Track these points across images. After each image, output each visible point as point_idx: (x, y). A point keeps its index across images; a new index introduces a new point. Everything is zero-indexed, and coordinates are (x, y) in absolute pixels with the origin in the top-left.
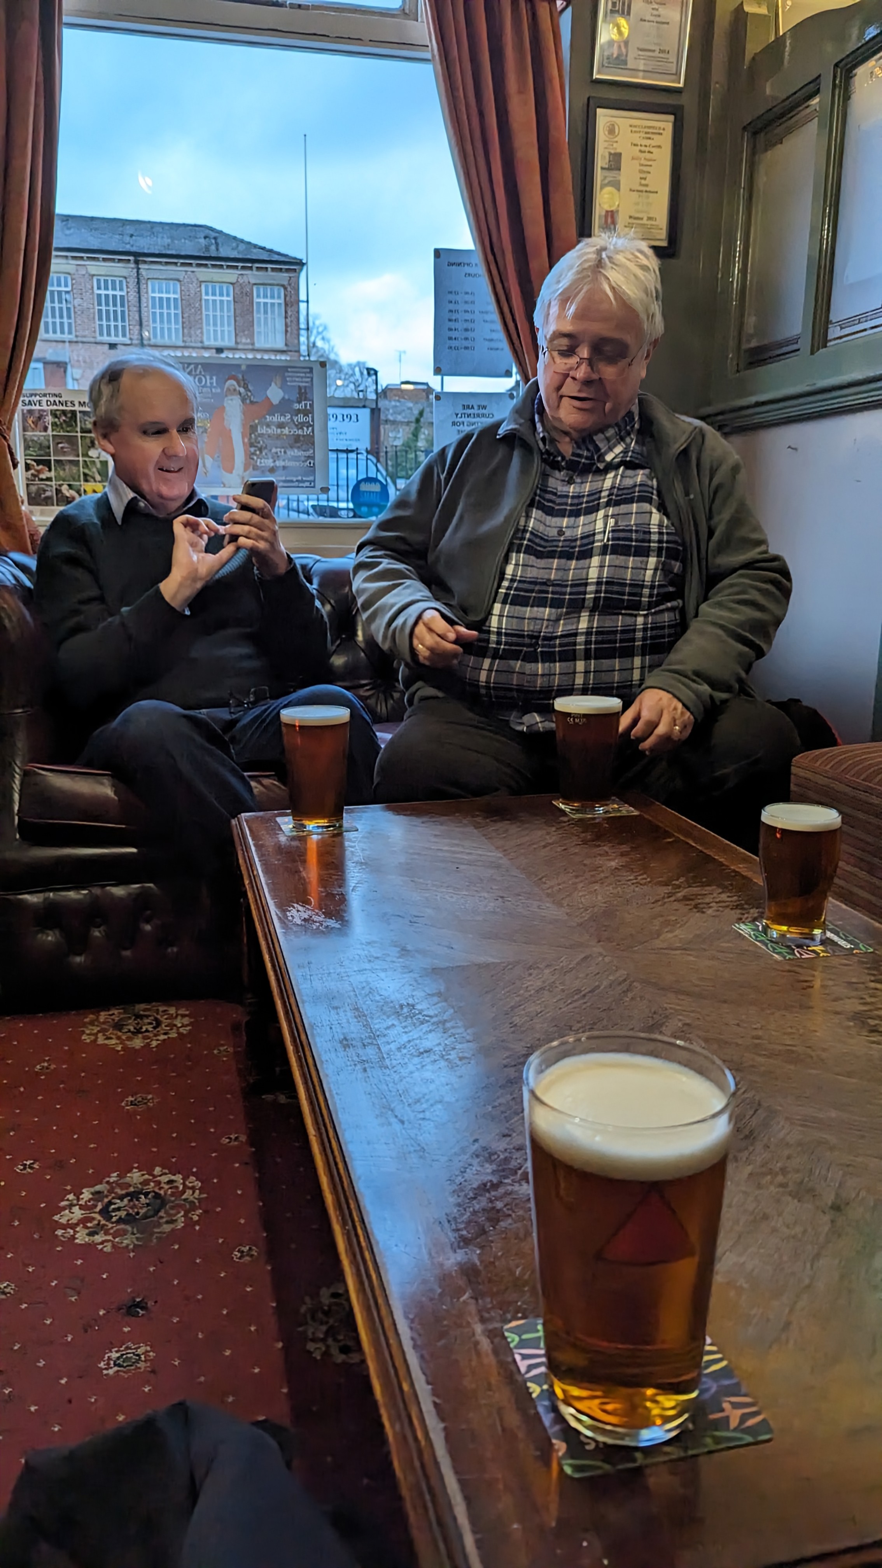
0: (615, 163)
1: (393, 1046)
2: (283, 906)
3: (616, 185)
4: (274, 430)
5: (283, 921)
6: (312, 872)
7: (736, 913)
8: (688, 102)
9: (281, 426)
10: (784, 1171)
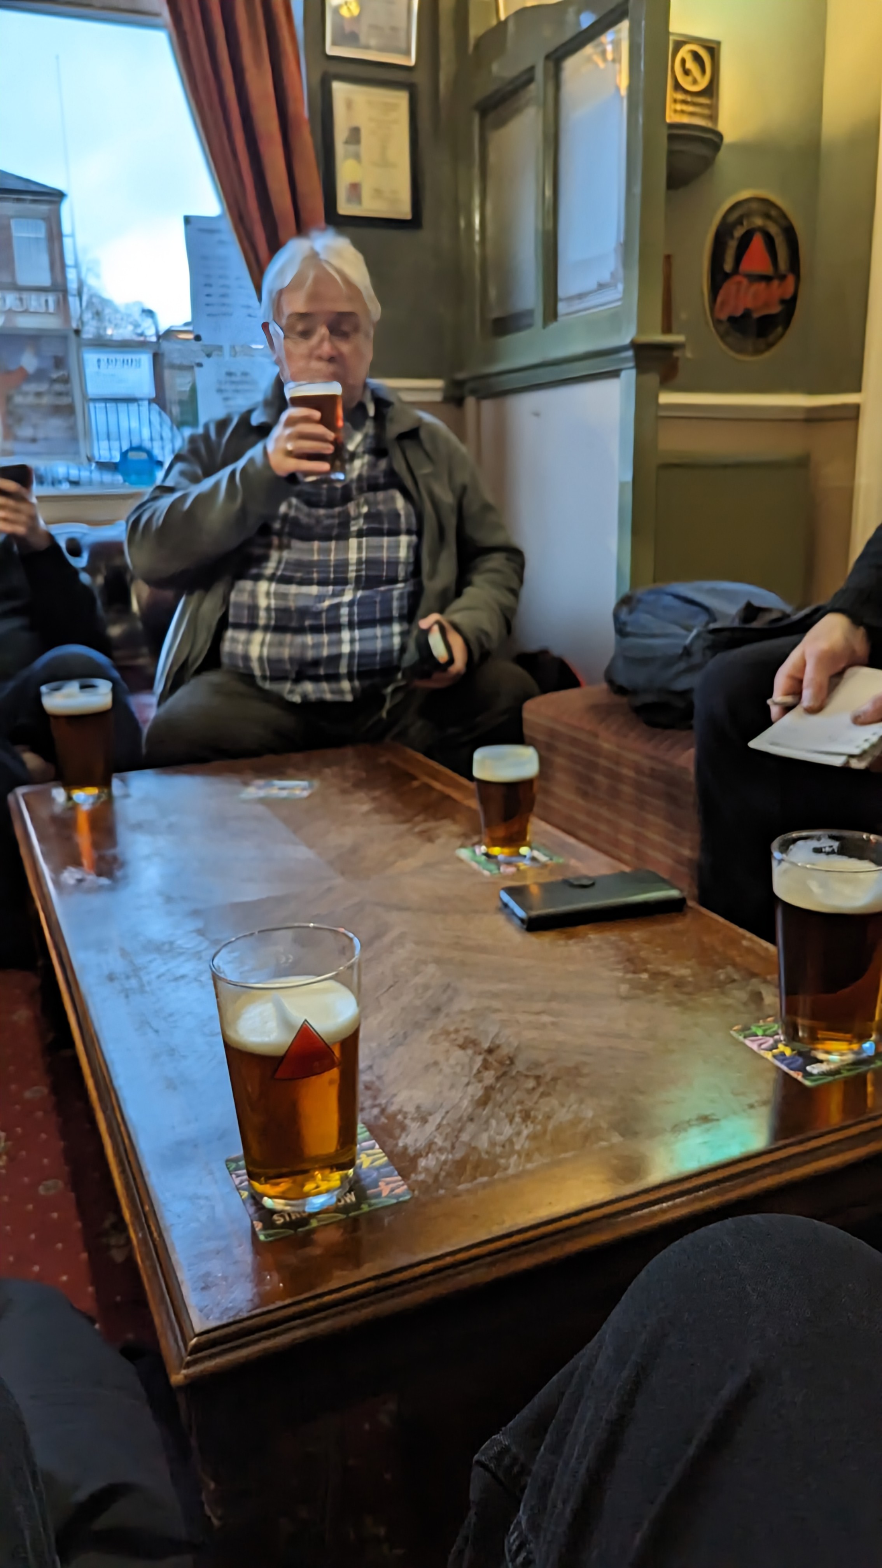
0: (355, 135)
1: (153, 976)
2: (57, 871)
3: (357, 157)
4: (31, 400)
5: (57, 883)
6: (84, 838)
7: (459, 843)
8: (422, 79)
9: (38, 394)
10: (457, 1031)
